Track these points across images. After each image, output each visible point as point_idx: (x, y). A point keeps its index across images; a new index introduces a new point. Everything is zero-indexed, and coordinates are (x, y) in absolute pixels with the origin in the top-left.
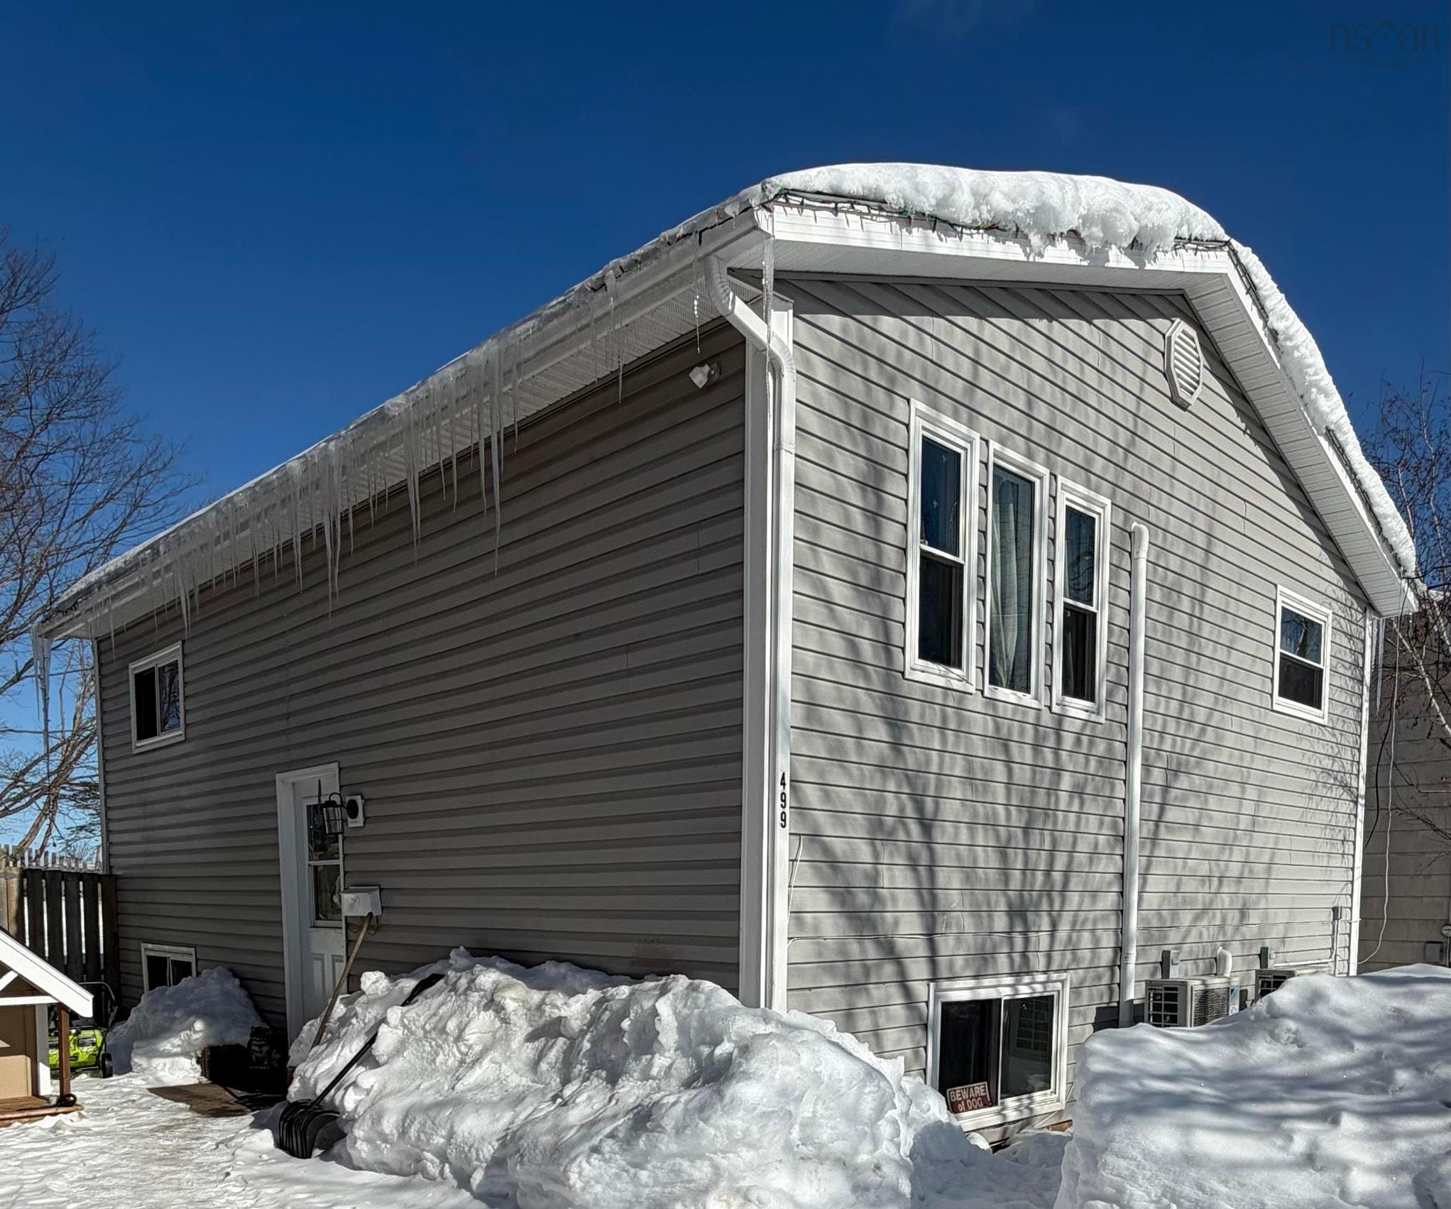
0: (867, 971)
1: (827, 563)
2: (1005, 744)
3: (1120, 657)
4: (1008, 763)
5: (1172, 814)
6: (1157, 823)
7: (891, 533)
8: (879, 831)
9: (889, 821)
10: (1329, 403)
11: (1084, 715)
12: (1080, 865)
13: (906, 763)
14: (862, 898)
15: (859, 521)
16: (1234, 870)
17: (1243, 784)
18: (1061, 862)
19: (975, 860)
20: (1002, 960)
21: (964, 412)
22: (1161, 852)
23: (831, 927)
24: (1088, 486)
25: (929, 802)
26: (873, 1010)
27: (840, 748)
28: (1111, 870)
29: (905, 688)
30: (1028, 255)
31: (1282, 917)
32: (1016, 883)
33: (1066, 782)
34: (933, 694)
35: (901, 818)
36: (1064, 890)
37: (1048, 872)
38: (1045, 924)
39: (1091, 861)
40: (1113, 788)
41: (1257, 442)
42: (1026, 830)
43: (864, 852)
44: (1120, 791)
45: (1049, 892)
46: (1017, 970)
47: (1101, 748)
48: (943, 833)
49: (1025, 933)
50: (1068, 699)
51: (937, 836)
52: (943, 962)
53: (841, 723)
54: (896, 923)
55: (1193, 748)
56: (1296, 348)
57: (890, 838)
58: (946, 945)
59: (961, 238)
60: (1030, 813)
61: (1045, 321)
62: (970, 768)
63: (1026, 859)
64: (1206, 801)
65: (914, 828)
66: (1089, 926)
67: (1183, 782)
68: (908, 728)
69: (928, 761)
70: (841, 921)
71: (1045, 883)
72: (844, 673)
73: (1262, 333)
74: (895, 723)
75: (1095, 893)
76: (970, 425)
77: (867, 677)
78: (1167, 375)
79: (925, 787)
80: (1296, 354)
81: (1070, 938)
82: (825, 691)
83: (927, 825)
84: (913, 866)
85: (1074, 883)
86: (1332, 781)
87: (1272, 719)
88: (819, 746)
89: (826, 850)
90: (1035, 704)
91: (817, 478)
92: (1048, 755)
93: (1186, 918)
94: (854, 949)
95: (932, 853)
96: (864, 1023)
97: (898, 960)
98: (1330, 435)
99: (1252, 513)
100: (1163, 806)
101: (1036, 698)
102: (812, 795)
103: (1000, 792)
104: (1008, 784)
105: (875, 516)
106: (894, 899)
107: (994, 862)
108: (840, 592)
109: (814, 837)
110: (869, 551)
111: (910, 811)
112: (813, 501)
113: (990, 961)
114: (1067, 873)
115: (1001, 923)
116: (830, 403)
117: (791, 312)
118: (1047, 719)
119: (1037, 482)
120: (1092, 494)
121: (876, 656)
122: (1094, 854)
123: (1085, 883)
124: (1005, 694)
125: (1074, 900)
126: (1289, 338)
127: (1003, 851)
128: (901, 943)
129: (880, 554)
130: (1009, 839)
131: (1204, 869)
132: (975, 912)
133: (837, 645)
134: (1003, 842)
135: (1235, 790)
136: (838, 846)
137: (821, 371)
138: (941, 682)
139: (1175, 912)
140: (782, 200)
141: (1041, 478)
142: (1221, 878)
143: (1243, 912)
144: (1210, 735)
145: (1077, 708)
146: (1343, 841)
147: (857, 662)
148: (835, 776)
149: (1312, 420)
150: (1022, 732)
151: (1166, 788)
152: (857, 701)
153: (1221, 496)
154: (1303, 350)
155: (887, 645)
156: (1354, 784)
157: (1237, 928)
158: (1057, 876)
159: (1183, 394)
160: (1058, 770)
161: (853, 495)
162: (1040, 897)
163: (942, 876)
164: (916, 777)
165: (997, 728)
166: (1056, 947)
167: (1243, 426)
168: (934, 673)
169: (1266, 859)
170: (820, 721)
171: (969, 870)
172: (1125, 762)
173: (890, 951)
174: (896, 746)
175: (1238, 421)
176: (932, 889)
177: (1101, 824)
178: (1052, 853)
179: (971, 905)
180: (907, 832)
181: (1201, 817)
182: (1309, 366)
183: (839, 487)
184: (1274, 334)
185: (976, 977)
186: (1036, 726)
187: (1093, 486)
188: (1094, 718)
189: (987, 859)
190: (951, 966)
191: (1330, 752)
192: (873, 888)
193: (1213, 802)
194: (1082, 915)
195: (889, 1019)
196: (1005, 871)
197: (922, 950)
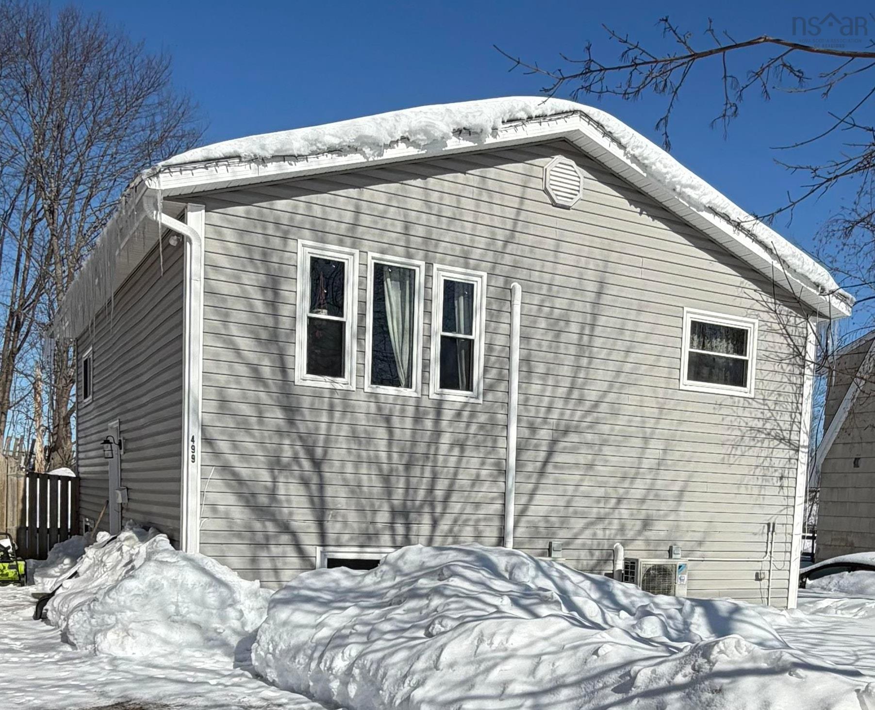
0: (267, 538)
1: (234, 330)
2: (388, 419)
3: (501, 363)
4: (390, 429)
5: (558, 458)
6: (545, 463)
7: (285, 310)
8: (276, 464)
9: (285, 460)
10: (697, 192)
11: (464, 399)
12: (462, 486)
13: (298, 428)
14: (263, 500)
15: (259, 306)
16: (638, 494)
17: (646, 439)
18: (442, 485)
19: (360, 481)
20: (386, 539)
21: (348, 241)
22: (549, 479)
23: (239, 514)
24: (466, 266)
25: (319, 452)
26: (273, 558)
27: (246, 422)
28: (495, 490)
29: (298, 391)
31: (701, 527)
32: (399, 494)
33: (446, 439)
34: (322, 393)
35: (296, 458)
36: (446, 500)
37: (431, 490)
38: (426, 519)
39: (473, 485)
40: (495, 441)
41: (655, 217)
42: (408, 466)
43: (265, 476)
44: (502, 443)
45: (432, 504)
46: (398, 544)
47: (482, 418)
48: (332, 466)
49: (408, 526)
50: (446, 391)
51: (325, 468)
52: (331, 537)
53: (246, 409)
54: (291, 514)
55: (584, 416)
56: (654, 164)
57: (285, 468)
58: (333, 528)
60: (411, 457)
62: (354, 431)
63: (408, 482)
64: (601, 450)
65: (306, 465)
66: (471, 523)
67: (573, 437)
68: (302, 411)
69: (317, 428)
70: (247, 510)
71: (426, 496)
72: (247, 384)
73: (624, 159)
74: (291, 410)
75: (477, 505)
76: (353, 246)
77: (265, 385)
78: (545, 191)
79: (315, 442)
80: (654, 167)
81: (451, 531)
82: (233, 393)
83: (317, 464)
84: (305, 483)
85: (455, 497)
86: (763, 436)
87: (680, 395)
88: (230, 422)
89: (234, 474)
90: (415, 395)
91: (225, 288)
92: (429, 424)
93: (578, 524)
94: (258, 526)
95: (321, 477)
96: (266, 564)
97: (293, 534)
98: (712, 210)
100: (550, 453)
101: (416, 391)
102: (224, 446)
103: (382, 445)
104: (390, 440)
105: (273, 303)
106: (288, 501)
107: (376, 482)
108: (245, 343)
109: (226, 468)
110: (270, 321)
111: (302, 454)
112: (225, 301)
113: (374, 539)
114: (449, 492)
115: (383, 517)
116: (235, 249)
117: (204, 210)
118: (426, 402)
119: (417, 269)
120: (469, 271)
121: (273, 373)
122: (477, 480)
123: (468, 497)
124: (384, 390)
125: (455, 507)
126: (646, 159)
127: (386, 479)
128: (295, 525)
129: (277, 322)
130: (391, 470)
131: (600, 492)
132: (361, 510)
133: (242, 370)
134: (386, 472)
135: (638, 442)
136: (245, 473)
137: (229, 235)
138: (328, 385)
139: (565, 519)
141: (419, 266)
142: (619, 500)
143: (647, 523)
144: (603, 407)
145: (456, 396)
146: (781, 478)
147: (258, 378)
148: (241, 436)
149: (688, 202)
150: (403, 411)
151: (554, 442)
152: (258, 398)
155: (284, 369)
156: (794, 437)
157: (640, 533)
158: (439, 494)
159: (561, 200)
160: (437, 433)
161: (255, 293)
162: (421, 506)
163: (329, 491)
164: (307, 437)
165: (379, 409)
166: (438, 533)
167: (638, 210)
168: (324, 382)
169: (677, 486)
170: (230, 409)
171: (355, 490)
172: (507, 426)
173: (285, 528)
174: (291, 421)
175: (632, 208)
176: (322, 497)
177: (483, 464)
178: (434, 478)
179: (356, 507)
180: (300, 465)
181: (594, 460)
182: (667, 173)
183: (244, 291)
184: (634, 158)
185: (361, 546)
186: (417, 407)
187: (471, 266)
188: (472, 400)
189: (371, 482)
190: (338, 539)
191: (760, 416)
192: (273, 494)
193: (606, 450)
194: (464, 517)
195: (285, 563)
196: (388, 490)
197: (313, 528)
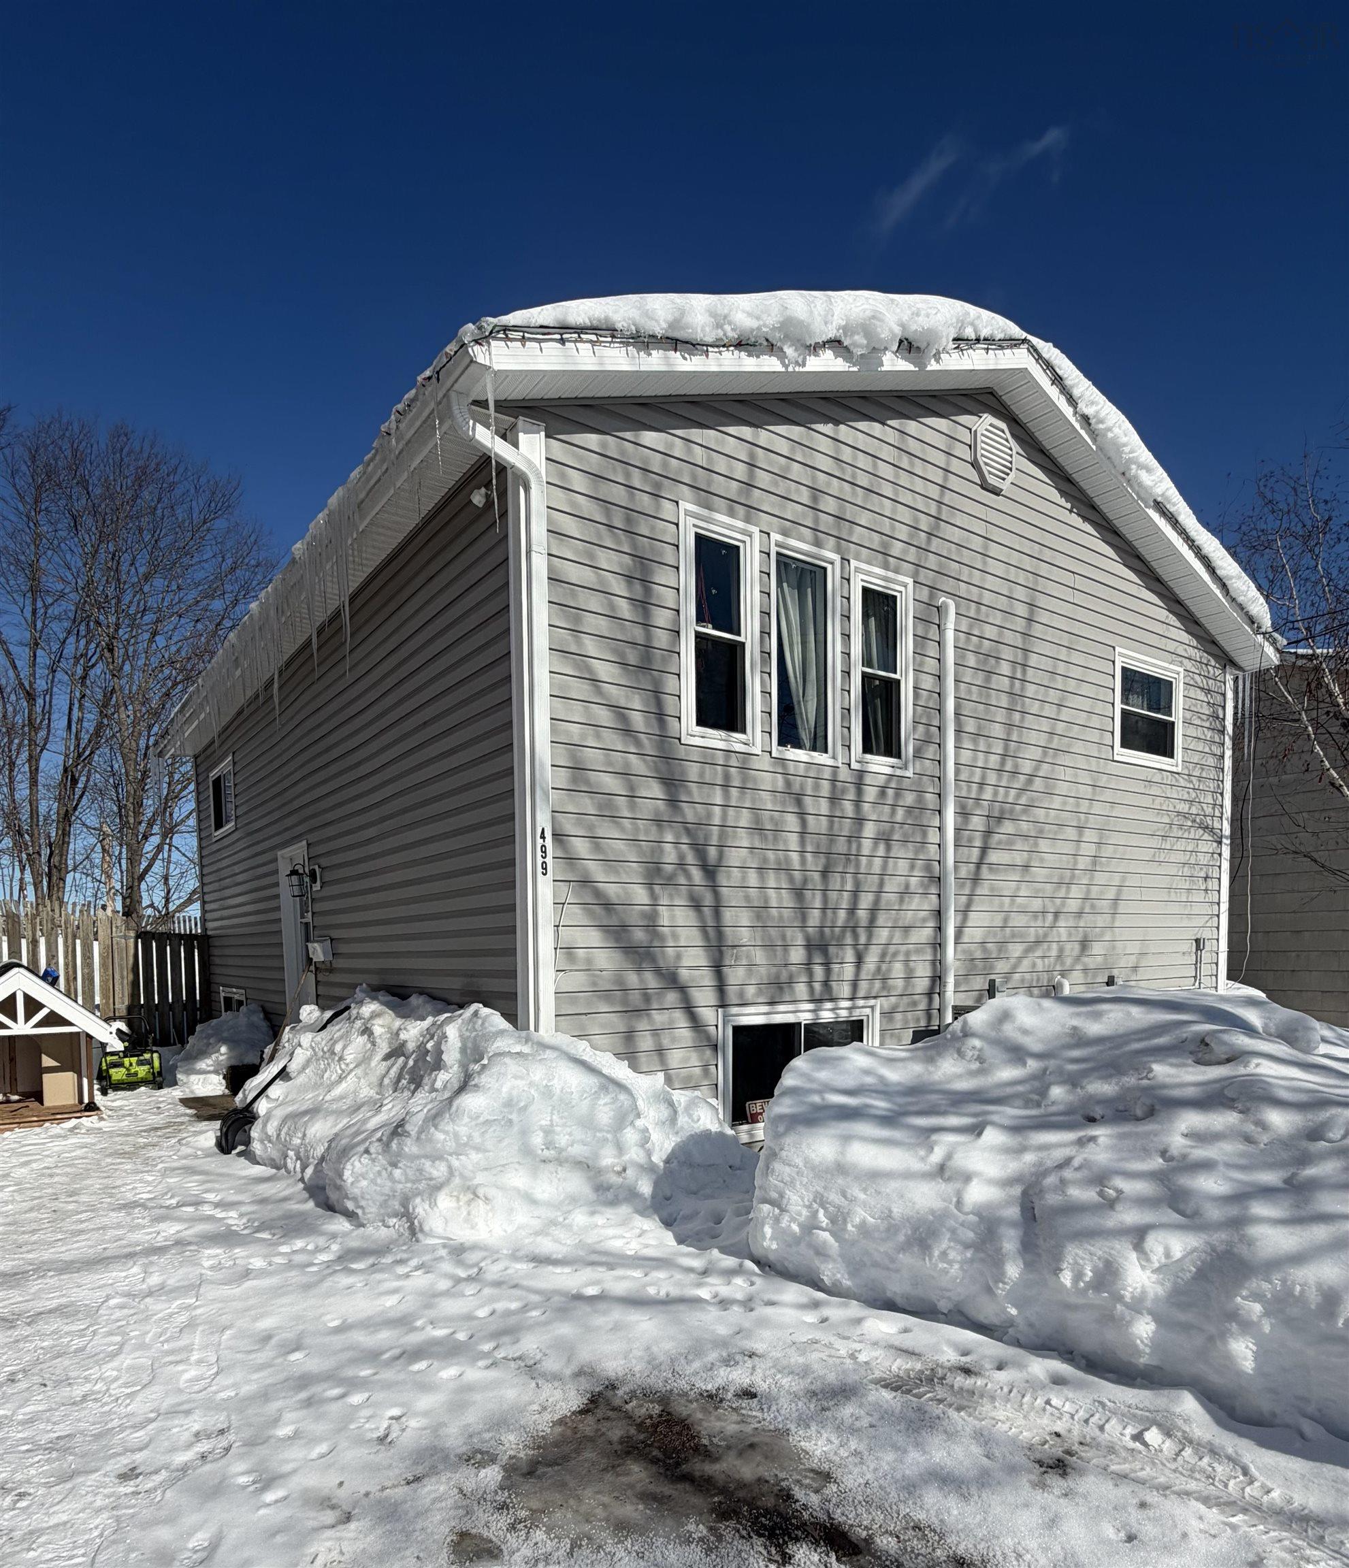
0: (647, 998)
1: (590, 646)
2: (798, 799)
3: (929, 717)
4: (802, 815)
5: (994, 857)
6: (979, 865)
7: (662, 618)
8: (654, 874)
9: (669, 868)
10: (1153, 478)
11: (888, 771)
12: (888, 902)
13: (684, 816)
14: (639, 935)
15: (624, 608)
16: (1073, 905)
17: (1080, 828)
18: (866, 901)
19: (766, 900)
20: (801, 989)
21: (741, 510)
22: (983, 889)
23: (606, 960)
24: (886, 567)
25: (712, 852)
26: (656, 1032)
27: (610, 805)
28: (926, 907)
29: (681, 752)
30: (786, 366)
31: (1134, 948)
32: (814, 917)
33: (869, 830)
34: (713, 756)
35: (681, 865)
36: (871, 925)
37: (852, 910)
38: (850, 955)
39: (901, 901)
40: (925, 834)
41: (1085, 519)
42: (825, 873)
43: (640, 895)
44: (933, 836)
45: (854, 929)
46: (817, 997)
47: (909, 799)
48: (729, 877)
49: (827, 965)
50: (868, 756)
51: (722, 879)
52: (732, 992)
53: (611, 783)
54: (679, 957)
55: (1018, 796)
56: (1109, 429)
57: (669, 882)
58: (735, 975)
59: (707, 356)
60: (828, 859)
61: (830, 425)
62: (757, 820)
63: (825, 899)
64: (1036, 845)
65: (697, 875)
66: (901, 958)
67: (1008, 827)
68: (686, 787)
69: (709, 815)
70: (617, 955)
71: (848, 920)
72: (614, 740)
73: (1072, 420)
74: (672, 783)
75: (907, 929)
76: (747, 520)
77: (638, 743)
78: (975, 464)
79: (707, 837)
80: (1110, 435)
81: (879, 969)
82: (592, 757)
83: (710, 872)
84: (696, 905)
85: (882, 919)
86: (1190, 824)
87: (1112, 768)
88: (587, 805)
89: (598, 893)
90: (830, 762)
91: (574, 573)
92: (849, 808)
93: (1016, 950)
94: (632, 979)
95: (717, 895)
96: (645, 1043)
97: (682, 989)
98: (1159, 507)
99: (1080, 583)
100: (984, 850)
101: (834, 757)
102: (581, 847)
103: (793, 841)
104: (803, 834)
105: (644, 605)
106: (675, 937)
107: (787, 899)
108: (605, 671)
109: (585, 882)
110: (638, 634)
111: (690, 858)
112: (574, 595)
113: (786, 990)
114: (874, 911)
115: (797, 955)
116: (587, 507)
117: (543, 434)
118: (844, 774)
119: (829, 567)
120: (891, 574)
121: (647, 724)
122: (905, 893)
123: (896, 920)
124: (793, 754)
125: (882, 935)
126: (1101, 422)
127: (798, 892)
128: (684, 974)
129: (649, 636)
130: (805, 881)
131: (1036, 905)
132: (769, 946)
133: (604, 716)
134: (798, 885)
135: (1071, 833)
136: (612, 891)
137: (578, 481)
138: (721, 745)
139: (1002, 944)
140: (501, 335)
141: (832, 563)
142: (1057, 914)
143: (1085, 944)
144: (1038, 784)
145: (880, 764)
146: (1206, 878)
147: (627, 731)
148: (605, 829)
149: (1138, 494)
150: (817, 787)
151: (988, 833)
152: (627, 764)
153: (1044, 569)
154: (1116, 430)
155: (660, 716)
156: (1217, 825)
157: (1078, 959)
158: (862, 914)
159: (992, 480)
160: (860, 820)
161: (618, 586)
162: (843, 933)
163: (728, 916)
164: (697, 829)
165: (788, 784)
166: (863, 976)
167: (1069, 506)
168: (715, 739)
169: (1111, 894)
170: (587, 782)
171: (760, 910)
172: (939, 812)
173: (672, 980)
174: (673, 802)
175: (1062, 502)
176: (719, 928)
177: (912, 867)
178: (855, 894)
179: (763, 940)
180: (688, 876)
181: (1030, 859)
182: (1125, 445)
183: (601, 581)
184: (1086, 420)
185: (771, 1003)
186: (834, 781)
187: (892, 567)
188: (899, 772)
189: (780, 899)
190: (741, 994)
191: (1186, 797)
192: (651, 925)
193: (1044, 845)
194: (892, 949)
195: (673, 1040)
196: (802, 911)
197: (707, 978)
